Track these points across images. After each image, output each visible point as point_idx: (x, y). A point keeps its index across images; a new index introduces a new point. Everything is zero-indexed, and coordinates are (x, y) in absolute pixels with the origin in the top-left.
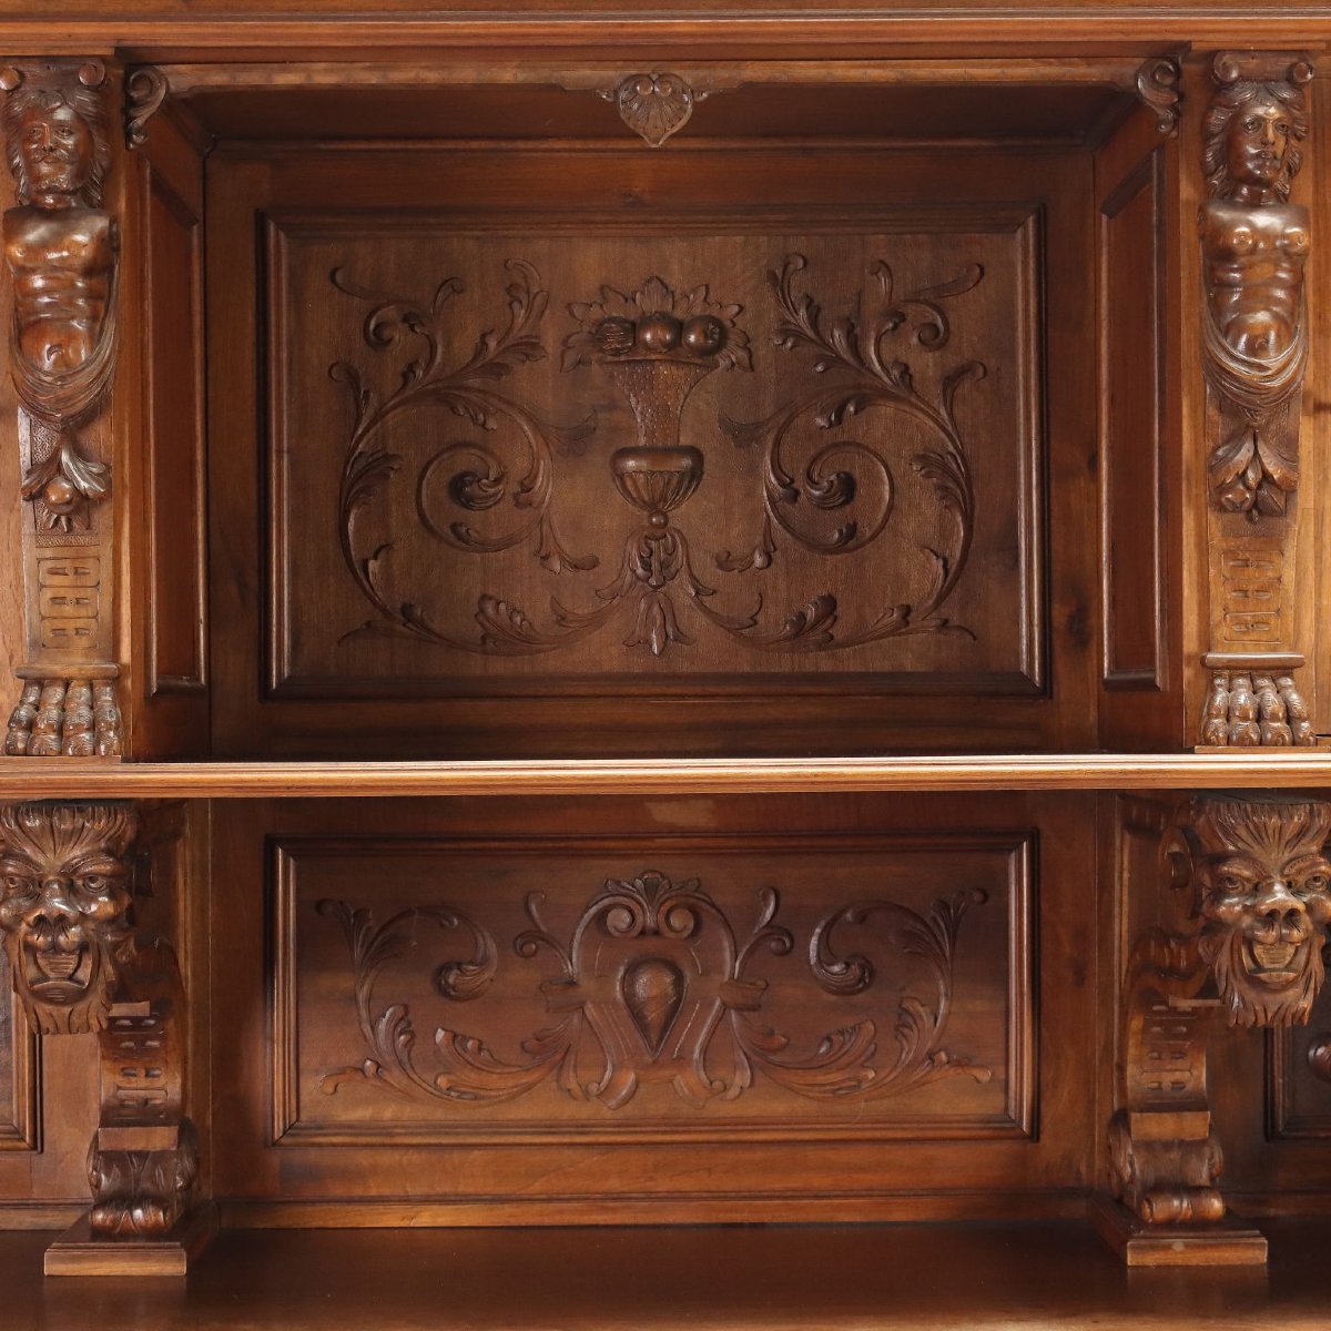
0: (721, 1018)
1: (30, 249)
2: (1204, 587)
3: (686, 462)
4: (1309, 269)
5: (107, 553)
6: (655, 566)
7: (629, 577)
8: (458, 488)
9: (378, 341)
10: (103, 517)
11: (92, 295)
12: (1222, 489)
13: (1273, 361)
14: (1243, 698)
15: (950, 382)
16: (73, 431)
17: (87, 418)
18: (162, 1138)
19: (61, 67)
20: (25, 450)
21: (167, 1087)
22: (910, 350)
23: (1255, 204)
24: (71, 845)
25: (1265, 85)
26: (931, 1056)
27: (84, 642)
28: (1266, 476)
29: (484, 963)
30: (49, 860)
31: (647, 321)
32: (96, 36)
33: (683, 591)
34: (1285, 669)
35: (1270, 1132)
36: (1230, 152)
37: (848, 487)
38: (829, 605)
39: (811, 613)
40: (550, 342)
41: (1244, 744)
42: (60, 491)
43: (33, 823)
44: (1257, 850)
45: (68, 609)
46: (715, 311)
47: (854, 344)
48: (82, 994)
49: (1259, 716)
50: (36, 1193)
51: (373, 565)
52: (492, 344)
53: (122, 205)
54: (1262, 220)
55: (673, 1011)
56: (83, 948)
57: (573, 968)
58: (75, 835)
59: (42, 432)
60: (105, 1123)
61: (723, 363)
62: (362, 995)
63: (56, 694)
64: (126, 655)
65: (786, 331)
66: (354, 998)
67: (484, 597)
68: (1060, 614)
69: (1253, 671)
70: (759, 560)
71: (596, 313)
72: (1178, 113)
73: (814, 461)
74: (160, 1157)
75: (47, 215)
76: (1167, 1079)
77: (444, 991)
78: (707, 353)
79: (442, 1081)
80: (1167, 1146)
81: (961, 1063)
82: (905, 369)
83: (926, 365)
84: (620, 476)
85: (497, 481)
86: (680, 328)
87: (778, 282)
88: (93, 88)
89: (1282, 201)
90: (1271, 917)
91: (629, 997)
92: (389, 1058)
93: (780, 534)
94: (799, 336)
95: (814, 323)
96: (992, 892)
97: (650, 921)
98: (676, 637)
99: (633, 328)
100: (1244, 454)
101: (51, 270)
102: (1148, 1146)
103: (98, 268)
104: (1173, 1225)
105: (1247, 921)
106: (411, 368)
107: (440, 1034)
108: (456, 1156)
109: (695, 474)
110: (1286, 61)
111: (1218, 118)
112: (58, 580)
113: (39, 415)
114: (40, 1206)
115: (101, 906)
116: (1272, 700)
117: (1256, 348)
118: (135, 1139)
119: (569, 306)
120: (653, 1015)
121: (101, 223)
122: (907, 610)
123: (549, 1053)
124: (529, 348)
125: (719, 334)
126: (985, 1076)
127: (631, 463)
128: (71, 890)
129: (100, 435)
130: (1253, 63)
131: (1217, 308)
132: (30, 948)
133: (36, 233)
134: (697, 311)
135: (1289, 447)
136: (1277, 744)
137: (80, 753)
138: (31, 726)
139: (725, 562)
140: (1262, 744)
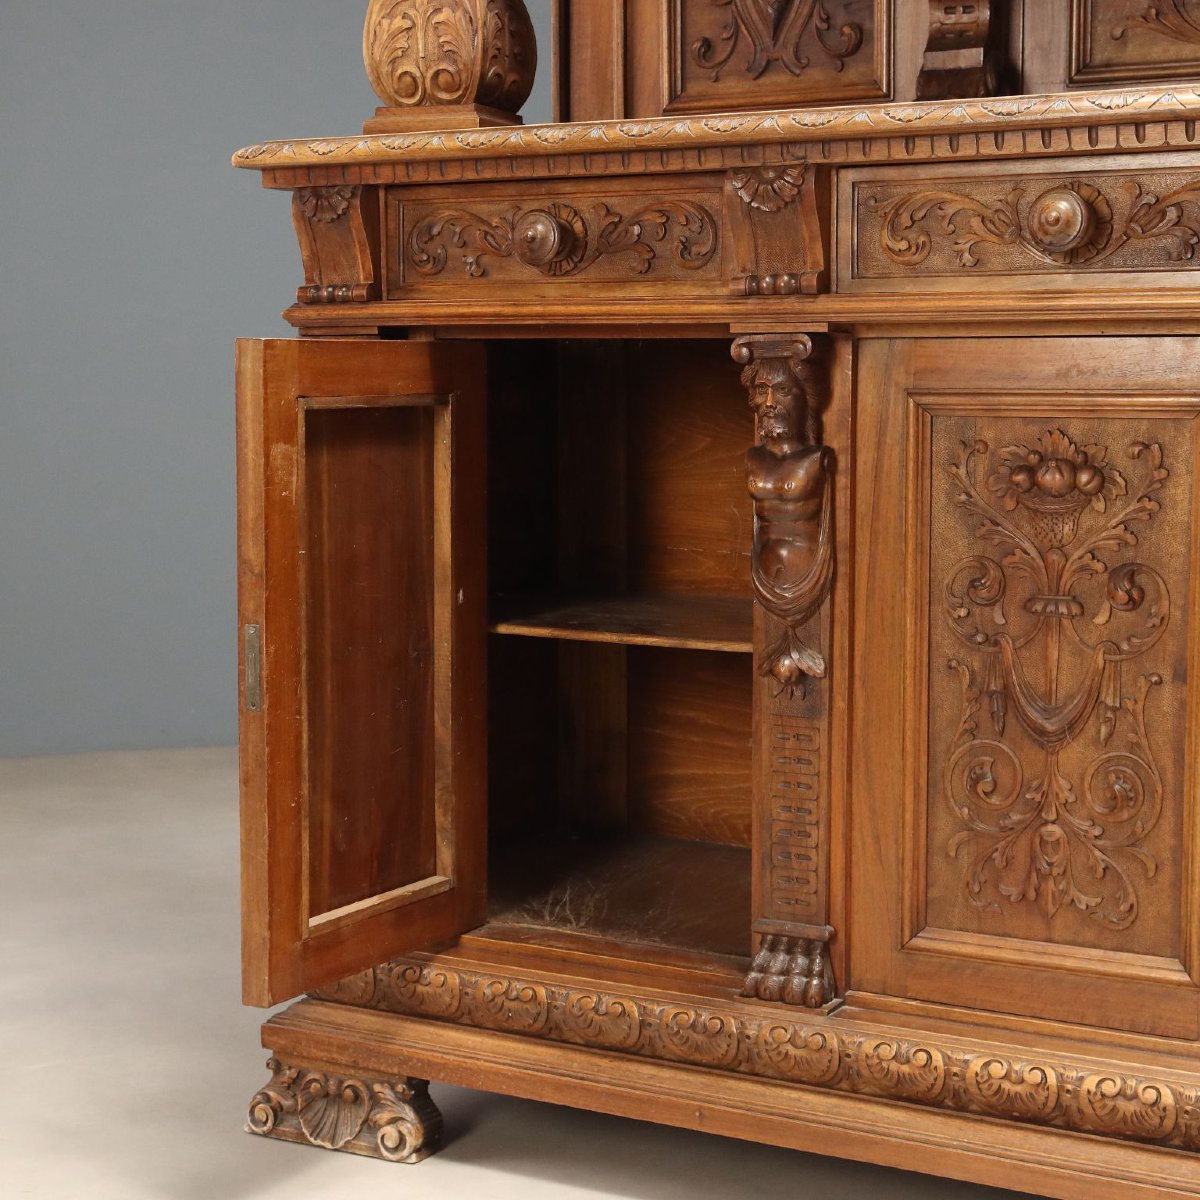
18: (971, 58)
60: (930, 49)
74: (969, 73)
118: (951, 59)
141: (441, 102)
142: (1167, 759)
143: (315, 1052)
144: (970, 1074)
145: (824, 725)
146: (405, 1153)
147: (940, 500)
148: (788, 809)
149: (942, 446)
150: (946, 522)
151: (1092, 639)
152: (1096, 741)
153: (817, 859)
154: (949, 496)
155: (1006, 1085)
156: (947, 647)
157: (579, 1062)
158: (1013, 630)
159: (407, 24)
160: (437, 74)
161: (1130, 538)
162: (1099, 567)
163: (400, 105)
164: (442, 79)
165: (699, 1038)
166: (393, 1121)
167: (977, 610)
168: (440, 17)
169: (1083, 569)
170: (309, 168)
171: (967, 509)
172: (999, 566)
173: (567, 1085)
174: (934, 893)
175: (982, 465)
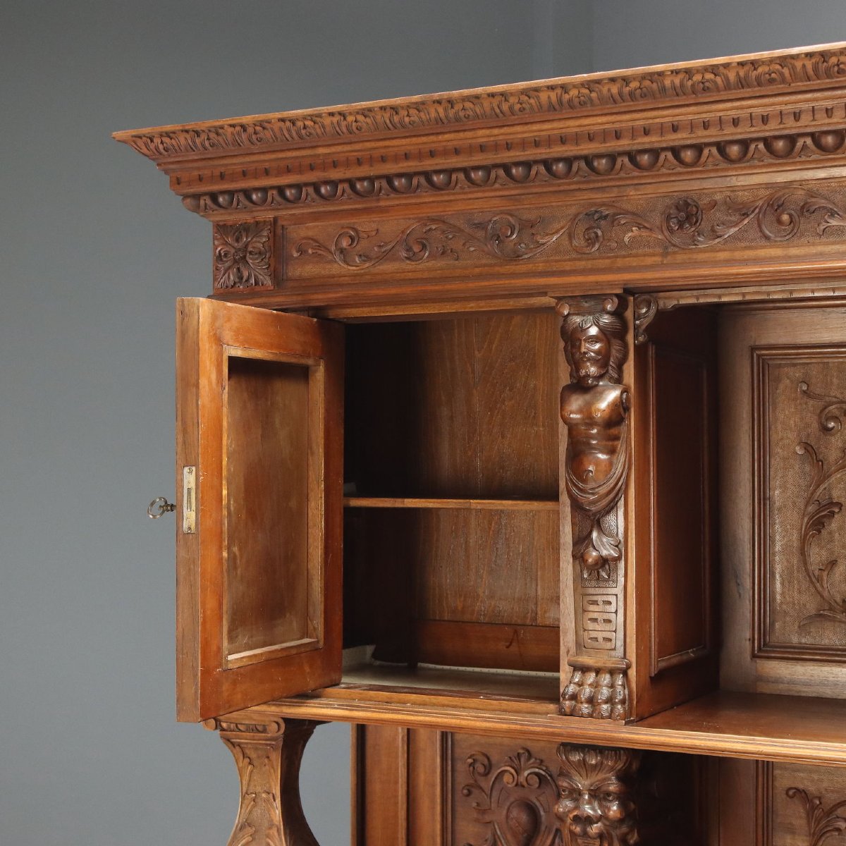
11: (610, 438)
24: (597, 772)
27: (607, 646)
32: (611, 283)
45: (599, 627)
63: (591, 677)
75: (585, 390)
88: (611, 313)
103: (614, 422)
112: (593, 608)
121: (615, 395)
133: (577, 403)
137: (601, 717)
138: (575, 697)
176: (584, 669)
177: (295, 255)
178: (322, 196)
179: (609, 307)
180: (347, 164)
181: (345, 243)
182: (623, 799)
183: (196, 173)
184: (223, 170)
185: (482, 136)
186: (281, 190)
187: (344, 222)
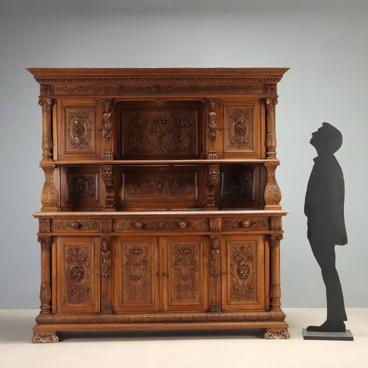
0: (167, 189)
1: (105, 116)
2: (208, 145)
3: (163, 134)
4: (218, 117)
5: (111, 143)
6: (160, 144)
7: (157, 145)
8: (141, 137)
9: (133, 122)
10: (111, 139)
11: (110, 120)
12: (210, 137)
13: (214, 125)
14: (211, 155)
15: (189, 126)
16: (108, 132)
17: (110, 130)
18: (112, 199)
19: (107, 100)
20: (104, 133)
21: (113, 194)
22: (185, 122)
23: (212, 112)
25: (213, 101)
26: (187, 193)
27: (109, 150)
28: (213, 136)
29: (143, 183)
30: (107, 169)
31: (159, 120)
32: (110, 97)
33: (163, 147)
34: (215, 153)
35: (221, 200)
36: (210, 107)
37: (179, 136)
38: (177, 148)
39: (176, 149)
40: (150, 122)
41: (211, 159)
42: (107, 137)
43: (105, 166)
44: (212, 168)
45: (108, 147)
46: (166, 119)
47: (180, 122)
48: (109, 181)
49: (213, 157)
50: (99, 206)
51: (132, 144)
52: (144, 122)
53: (112, 112)
54: (212, 113)
55: (162, 188)
56: (109, 177)
57: (152, 184)
58: (109, 167)
59: (105, 132)
60: (107, 198)
61: (167, 124)
62: (131, 187)
63: (107, 155)
64: (113, 151)
65: (173, 121)
66: (130, 187)
67: (143, 147)
68: (200, 149)
69: (212, 153)
70: (170, 144)
71: (154, 119)
72: (206, 103)
73: (176, 134)
74: (112, 201)
75: (106, 113)
76: (210, 194)
77: (139, 186)
78: (165, 123)
79: (139, 196)
80: (209, 200)
81: (190, 194)
82: (185, 125)
83: (187, 124)
84: (157, 135)
85: (144, 136)
86: (162, 121)
87: (172, 116)
88: (110, 102)
89: (215, 111)
90: (213, 174)
91: (158, 187)
92: (134, 193)
93: (173, 141)
94: (174, 121)
95: (176, 120)
96: (194, 177)
97: (160, 179)
98: (162, 151)
99: (158, 121)
100: (211, 134)
101: (107, 118)
102: (208, 200)
103: (111, 117)
104: (209, 206)
105: (211, 174)
106: (136, 125)
107: (139, 191)
108: (141, 203)
109: (164, 135)
110: (215, 99)
111: (209, 104)
112: (107, 145)
113: (105, 130)
114: (99, 208)
115: (111, 173)
116: (214, 155)
117: (212, 124)
118: (110, 199)
119: (151, 118)
120: (160, 189)
121: (111, 113)
122: (185, 149)
123: (150, 193)
124: (148, 123)
125: (166, 121)
126: (193, 195)
127: (158, 134)
128: (108, 172)
129: (111, 132)
130: (212, 99)
131: (209, 121)
132: (105, 177)
133: (105, 114)
134: (164, 119)
135: (216, 133)
136: (214, 159)
137: (109, 160)
138: (105, 157)
139: (167, 144)
140: (213, 159)
141: (51, 206)
142: (149, 281)
143: (41, 331)
144: (131, 318)
145: (110, 281)
146: (57, 341)
147: (123, 254)
148: (106, 291)
149: (123, 248)
150: (124, 257)
151: (141, 268)
152: (142, 280)
153: (110, 297)
154: (124, 254)
155: (135, 319)
156: (124, 271)
157: (81, 325)
158: (132, 268)
159: (47, 196)
160: (51, 203)
161: (145, 258)
162: (141, 261)
163: (45, 206)
164: (52, 203)
165: (97, 320)
166: (55, 337)
167: (128, 266)
168: (52, 195)
169: (140, 261)
170: (41, 216)
171: (126, 255)
172: (130, 261)
173: (80, 328)
174: (123, 299)
175: (128, 250)
176: (106, 154)
177: (56, 90)
178: (62, 81)
179: (109, 101)
180: (68, 76)
181: (65, 89)
182: (113, 171)
183: (39, 75)
184: (44, 75)
185: (92, 74)
186: (55, 79)
187: (65, 85)
